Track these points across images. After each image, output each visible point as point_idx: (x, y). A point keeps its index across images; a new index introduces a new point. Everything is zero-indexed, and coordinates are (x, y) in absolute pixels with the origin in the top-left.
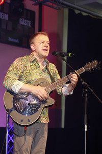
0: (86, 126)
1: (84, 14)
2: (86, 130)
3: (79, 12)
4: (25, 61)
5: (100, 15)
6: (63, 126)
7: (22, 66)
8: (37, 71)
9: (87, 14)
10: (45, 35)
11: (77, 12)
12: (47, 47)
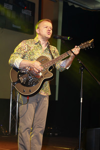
0: (82, 99)
1: (76, 6)
2: (81, 102)
3: (72, 4)
4: (28, 43)
5: (89, 8)
6: (57, 99)
7: (26, 46)
8: (39, 51)
9: (79, 7)
10: (48, 21)
11: (70, 4)
12: (50, 31)
